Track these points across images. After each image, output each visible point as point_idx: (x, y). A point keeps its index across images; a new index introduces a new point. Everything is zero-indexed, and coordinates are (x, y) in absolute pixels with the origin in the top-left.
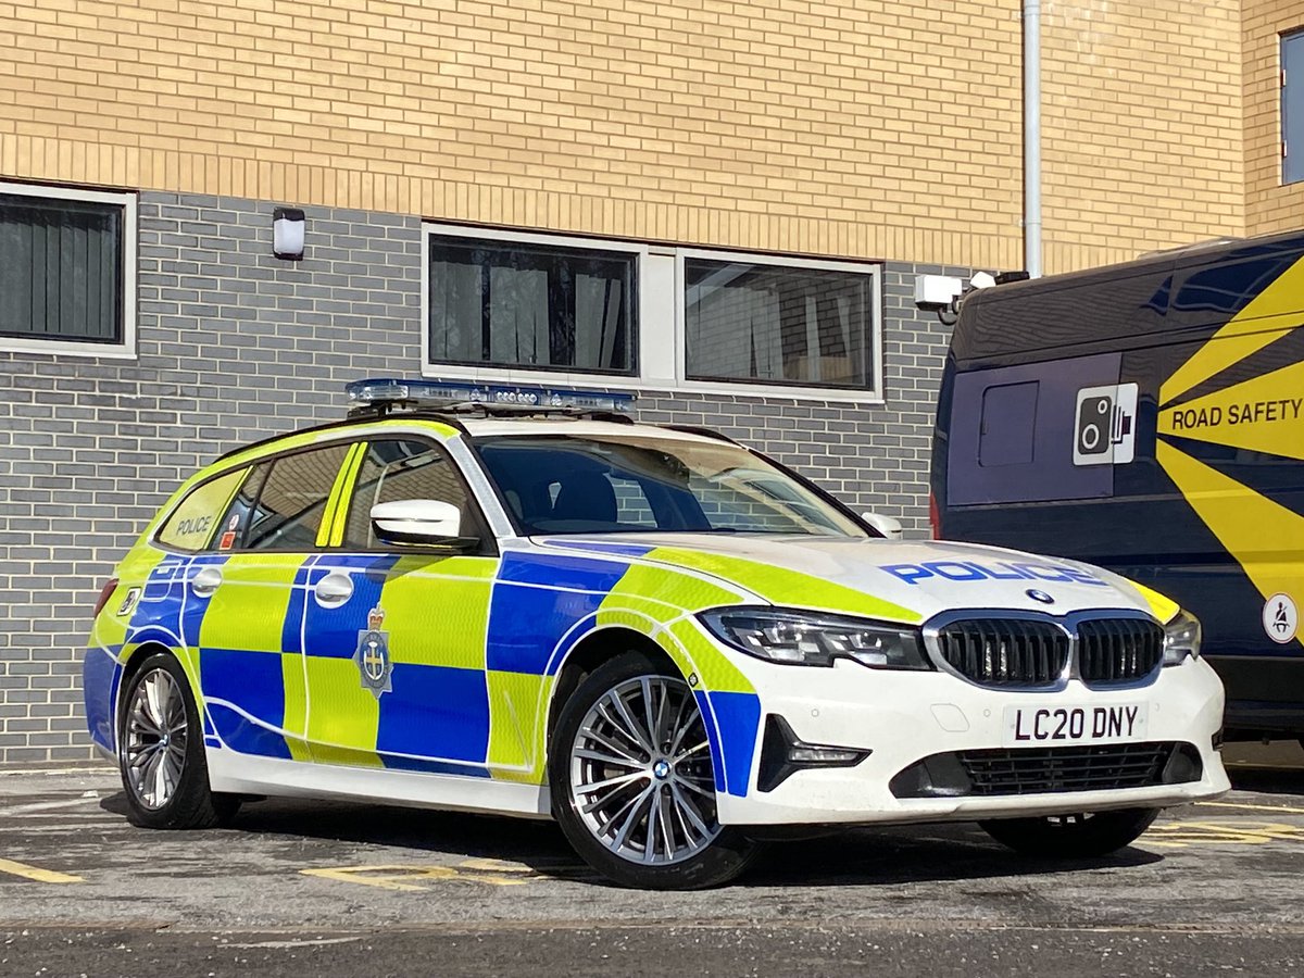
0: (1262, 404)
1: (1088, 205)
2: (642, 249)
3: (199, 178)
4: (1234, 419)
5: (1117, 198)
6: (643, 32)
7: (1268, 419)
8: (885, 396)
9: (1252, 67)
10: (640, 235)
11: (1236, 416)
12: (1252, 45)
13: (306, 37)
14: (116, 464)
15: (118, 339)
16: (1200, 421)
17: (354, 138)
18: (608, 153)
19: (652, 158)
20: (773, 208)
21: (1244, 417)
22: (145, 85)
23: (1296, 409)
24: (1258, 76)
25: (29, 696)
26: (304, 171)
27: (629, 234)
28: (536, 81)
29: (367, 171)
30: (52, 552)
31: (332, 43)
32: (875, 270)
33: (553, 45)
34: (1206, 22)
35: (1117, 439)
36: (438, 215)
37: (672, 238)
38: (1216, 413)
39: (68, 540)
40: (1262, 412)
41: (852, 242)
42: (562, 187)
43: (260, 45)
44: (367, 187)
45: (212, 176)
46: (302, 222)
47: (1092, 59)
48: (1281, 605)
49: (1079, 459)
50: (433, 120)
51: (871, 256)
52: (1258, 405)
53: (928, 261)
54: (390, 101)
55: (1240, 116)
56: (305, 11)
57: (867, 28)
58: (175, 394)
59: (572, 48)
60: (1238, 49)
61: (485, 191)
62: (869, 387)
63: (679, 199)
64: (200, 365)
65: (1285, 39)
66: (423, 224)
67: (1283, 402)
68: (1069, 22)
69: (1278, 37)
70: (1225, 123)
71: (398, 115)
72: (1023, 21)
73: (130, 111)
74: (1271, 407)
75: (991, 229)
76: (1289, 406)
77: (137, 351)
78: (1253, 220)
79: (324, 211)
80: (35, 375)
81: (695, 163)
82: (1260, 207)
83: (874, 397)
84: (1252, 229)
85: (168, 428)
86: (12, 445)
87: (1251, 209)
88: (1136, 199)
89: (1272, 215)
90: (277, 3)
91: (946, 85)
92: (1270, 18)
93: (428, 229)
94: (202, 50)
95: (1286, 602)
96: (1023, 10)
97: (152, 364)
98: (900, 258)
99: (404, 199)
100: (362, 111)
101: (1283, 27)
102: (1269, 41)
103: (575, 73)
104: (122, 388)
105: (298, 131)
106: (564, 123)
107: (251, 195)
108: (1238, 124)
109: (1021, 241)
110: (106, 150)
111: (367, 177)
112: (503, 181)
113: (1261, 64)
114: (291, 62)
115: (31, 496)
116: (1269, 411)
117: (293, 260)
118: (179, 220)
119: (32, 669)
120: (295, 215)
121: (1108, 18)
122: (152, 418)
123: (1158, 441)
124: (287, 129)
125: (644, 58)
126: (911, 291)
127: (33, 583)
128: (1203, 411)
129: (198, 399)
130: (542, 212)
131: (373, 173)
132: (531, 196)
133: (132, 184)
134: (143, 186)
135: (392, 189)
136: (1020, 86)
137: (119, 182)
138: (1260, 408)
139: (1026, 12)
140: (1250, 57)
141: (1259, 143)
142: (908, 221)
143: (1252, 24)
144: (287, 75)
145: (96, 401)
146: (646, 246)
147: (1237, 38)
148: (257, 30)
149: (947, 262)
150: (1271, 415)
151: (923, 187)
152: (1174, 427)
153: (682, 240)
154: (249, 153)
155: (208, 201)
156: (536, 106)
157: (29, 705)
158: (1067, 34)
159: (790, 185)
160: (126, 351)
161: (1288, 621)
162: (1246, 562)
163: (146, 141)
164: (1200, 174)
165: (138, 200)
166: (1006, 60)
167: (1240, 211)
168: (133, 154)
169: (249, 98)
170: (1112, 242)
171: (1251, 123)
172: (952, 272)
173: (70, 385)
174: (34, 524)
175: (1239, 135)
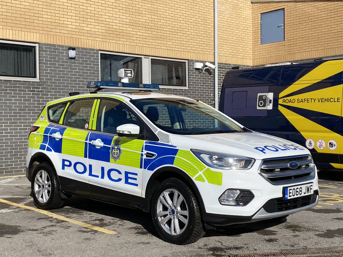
0: (306, 99)
1: (225, 48)
2: (143, 57)
3: (52, 40)
4: (298, 102)
5: (230, 46)
6: (142, 9)
7: (307, 102)
8: (189, 87)
9: (254, 20)
10: (143, 54)
11: (299, 101)
12: (255, 16)
13: (74, 9)
14: (36, 105)
15: (35, 77)
16: (290, 102)
17: (85, 32)
18: (136, 36)
19: (145, 37)
20: (168, 48)
21: (301, 101)
22: (40, 19)
23: (315, 100)
24: (256, 22)
25: (19, 158)
26: (74, 39)
27: (140, 53)
28: (122, 20)
29: (87, 39)
30: (23, 126)
31: (80, 10)
32: (187, 61)
33: (125, 12)
34: (246, 10)
35: (268, 104)
36: (102, 49)
37: (149, 54)
38: (294, 100)
39: (26, 123)
40: (306, 101)
41: (183, 55)
42: (127, 43)
43: (65, 10)
44: (88, 43)
45: (55, 40)
46: (75, 51)
47: (226, 18)
48: (310, 141)
49: (258, 108)
50: (101, 28)
51: (186, 58)
52: (305, 99)
53: (197, 59)
54: (92, 24)
55: (251, 30)
56: (74, 3)
57: (185, 10)
58: (48, 89)
59: (129, 13)
60: (251, 16)
61: (112, 44)
62: (185, 86)
63: (150, 46)
64: (53, 83)
65: (262, 15)
66: (99, 51)
67: (311, 99)
68: (222, 10)
69: (260, 14)
70: (249, 31)
71: (94, 27)
72: (214, 9)
73: (37, 25)
74: (308, 100)
75: (208, 53)
76: (313, 100)
77: (40, 80)
78: (254, 51)
79: (79, 48)
80: (18, 85)
81: (153, 38)
82: (256, 49)
83: (186, 88)
84: (254, 53)
85: (47, 97)
86: (13, 102)
87: (254, 49)
88: (234, 47)
89: (258, 51)
90: (68, 1)
91: (200, 22)
92: (258, 10)
93: (100, 52)
94: (52, 11)
95: (311, 140)
96: (214, 7)
97: (43, 82)
98: (191, 59)
99: (95, 45)
100: (86, 25)
101: (261, 12)
102: (258, 15)
103: (130, 18)
104: (37, 88)
105: (73, 30)
106: (127, 29)
107: (63, 44)
108: (251, 32)
109: (213, 55)
110: (32, 34)
111: (88, 40)
112: (115, 42)
113: (256, 20)
114: (71, 14)
115: (18, 113)
116: (307, 100)
117: (72, 59)
118: (48, 50)
119: (19, 152)
120: (74, 49)
121: (229, 9)
122: (44, 95)
123: (279, 105)
124: (70, 29)
125: (143, 15)
126: (193, 66)
127: (19, 133)
128: (290, 100)
129: (53, 90)
130: (123, 49)
131: (89, 39)
132: (121, 45)
133: (38, 41)
134: (40, 42)
135: (93, 43)
136: (213, 23)
137: (35, 41)
138: (305, 100)
139: (215, 7)
140: (254, 18)
141: (256, 36)
142: (193, 51)
143: (254, 11)
144: (70, 17)
145: (31, 91)
146: (144, 56)
147: (251, 14)
148: (64, 7)
149: (200, 60)
150: (308, 101)
151: (196, 44)
152: (283, 103)
153: (151, 55)
154: (63, 35)
155: (54, 45)
156: (122, 25)
157: (19, 160)
158: (221, 12)
159: (171, 43)
160: (37, 80)
161: (312, 145)
162: (302, 132)
163: (41, 32)
164: (245, 42)
165: (39, 45)
166: (211, 17)
167: (251, 49)
168: (38, 34)
169: (62, 22)
170: (229, 55)
171: (254, 31)
172: (201, 62)
173: (25, 88)
174: (18, 119)
175: (251, 34)
